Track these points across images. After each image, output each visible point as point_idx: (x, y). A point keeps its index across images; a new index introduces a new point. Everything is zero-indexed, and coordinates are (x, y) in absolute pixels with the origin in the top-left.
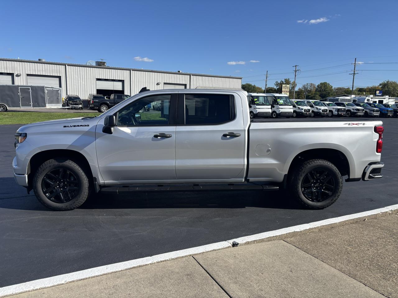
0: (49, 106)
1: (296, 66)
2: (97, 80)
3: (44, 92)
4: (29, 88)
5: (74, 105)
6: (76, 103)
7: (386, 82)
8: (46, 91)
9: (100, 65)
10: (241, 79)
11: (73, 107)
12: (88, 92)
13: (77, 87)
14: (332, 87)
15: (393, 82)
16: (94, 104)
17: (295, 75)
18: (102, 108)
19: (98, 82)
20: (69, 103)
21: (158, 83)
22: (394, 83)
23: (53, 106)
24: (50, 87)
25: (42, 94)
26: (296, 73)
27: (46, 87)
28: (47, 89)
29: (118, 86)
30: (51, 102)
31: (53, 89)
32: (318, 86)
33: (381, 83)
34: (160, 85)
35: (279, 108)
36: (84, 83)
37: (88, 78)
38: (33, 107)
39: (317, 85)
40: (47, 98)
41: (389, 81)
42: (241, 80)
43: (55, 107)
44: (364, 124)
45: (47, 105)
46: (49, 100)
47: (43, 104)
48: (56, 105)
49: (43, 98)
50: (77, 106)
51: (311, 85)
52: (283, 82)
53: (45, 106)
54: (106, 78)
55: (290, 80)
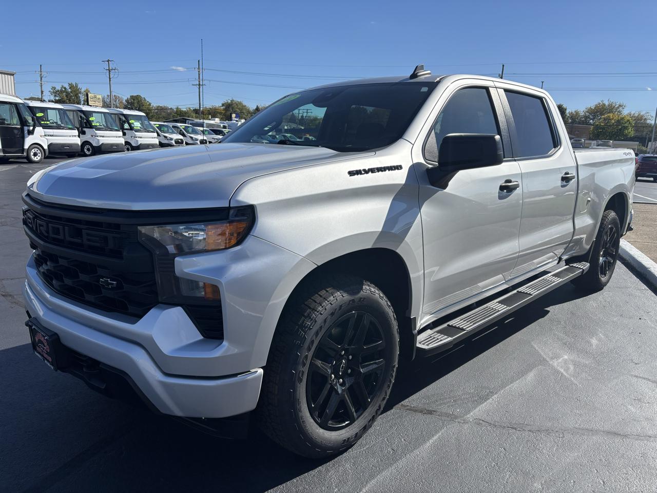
1: (108, 61)
7: (229, 101)
10: (13, 75)
14: (150, 104)
15: (238, 102)
17: (110, 79)
22: (240, 103)
26: (109, 74)
32: (127, 101)
33: (224, 103)
35: (135, 137)
39: (126, 99)
41: (233, 100)
42: (12, 77)
51: (116, 98)
52: (65, 88)
55: (79, 86)
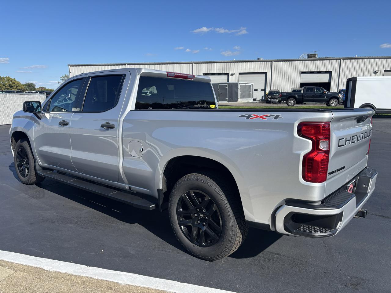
0: (241, 100)
2: (301, 74)
3: (237, 88)
4: (226, 85)
5: (272, 99)
6: (274, 97)
8: (239, 87)
9: (311, 57)
11: (272, 101)
12: (291, 86)
13: (281, 82)
16: (281, 97)
18: (290, 101)
19: (302, 75)
20: (269, 97)
21: (376, 71)
23: (244, 100)
24: (244, 83)
25: (236, 89)
27: (240, 83)
28: (241, 85)
29: (324, 79)
30: (243, 97)
31: (246, 85)
34: (379, 73)
36: (287, 77)
37: (292, 72)
38: (228, 101)
40: (240, 93)
43: (247, 101)
44: (276, 118)
45: (239, 99)
46: (241, 95)
47: (236, 99)
48: (247, 100)
49: (237, 93)
50: (276, 100)
53: (237, 100)
54: (312, 71)
